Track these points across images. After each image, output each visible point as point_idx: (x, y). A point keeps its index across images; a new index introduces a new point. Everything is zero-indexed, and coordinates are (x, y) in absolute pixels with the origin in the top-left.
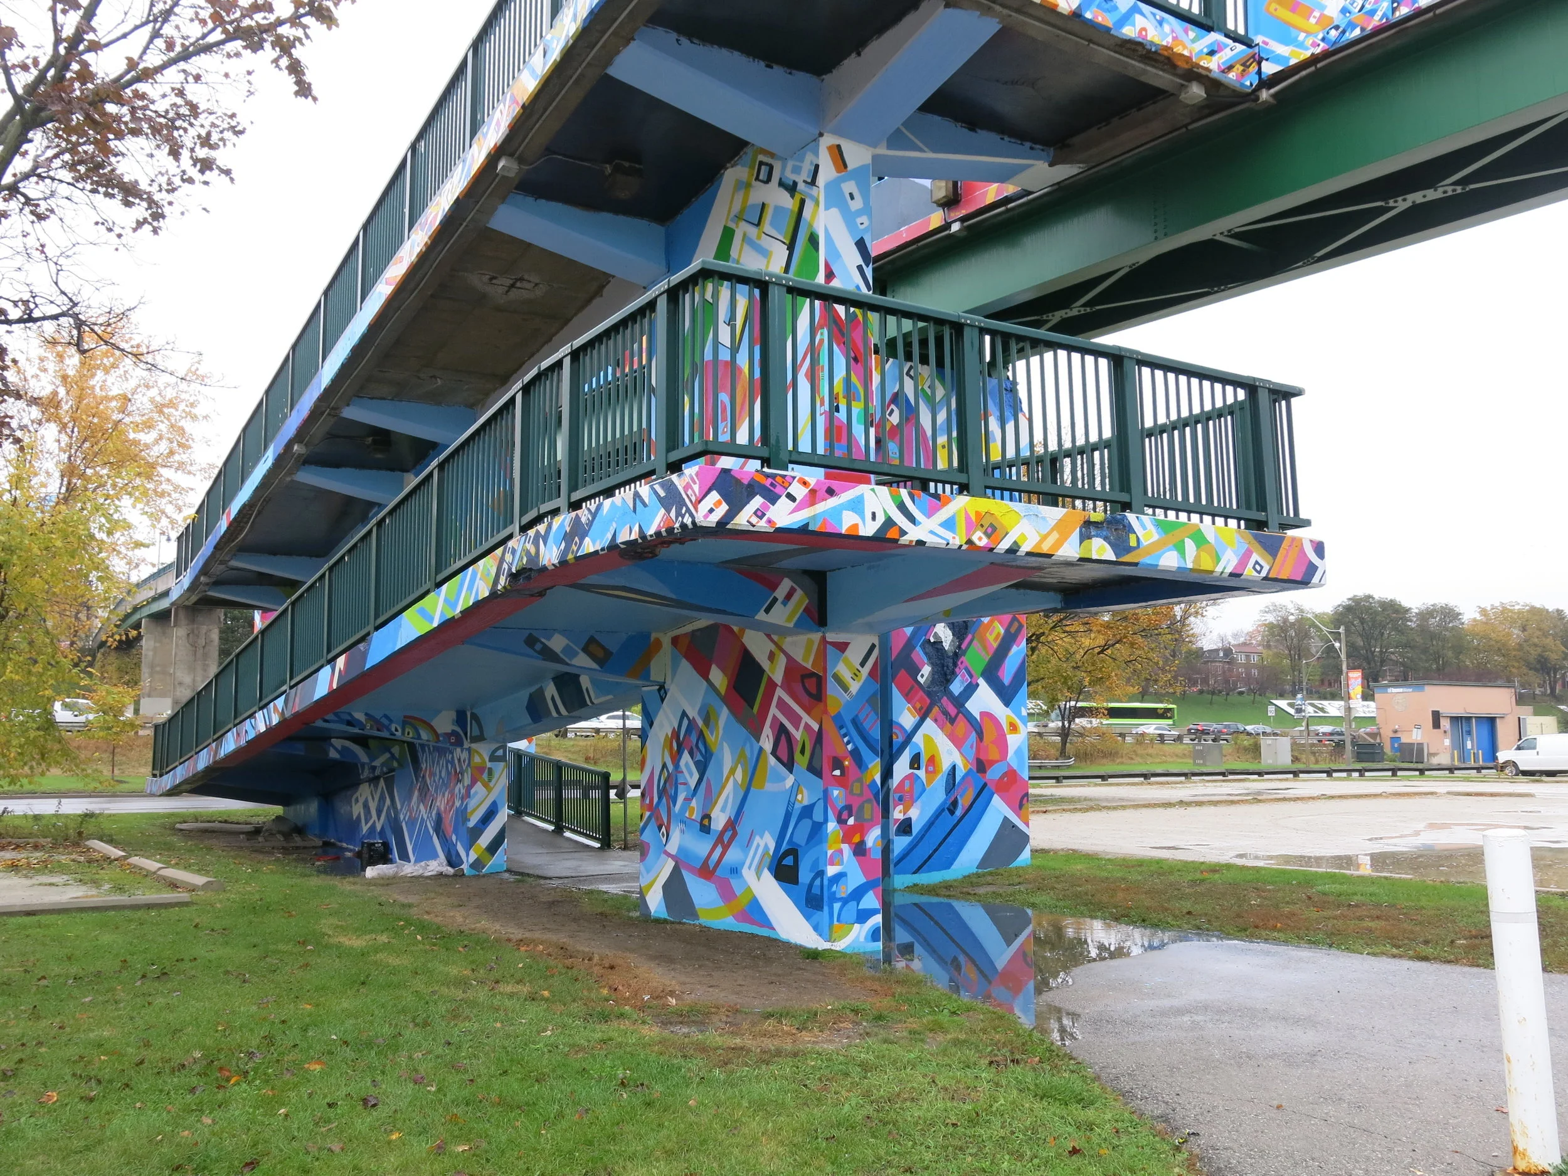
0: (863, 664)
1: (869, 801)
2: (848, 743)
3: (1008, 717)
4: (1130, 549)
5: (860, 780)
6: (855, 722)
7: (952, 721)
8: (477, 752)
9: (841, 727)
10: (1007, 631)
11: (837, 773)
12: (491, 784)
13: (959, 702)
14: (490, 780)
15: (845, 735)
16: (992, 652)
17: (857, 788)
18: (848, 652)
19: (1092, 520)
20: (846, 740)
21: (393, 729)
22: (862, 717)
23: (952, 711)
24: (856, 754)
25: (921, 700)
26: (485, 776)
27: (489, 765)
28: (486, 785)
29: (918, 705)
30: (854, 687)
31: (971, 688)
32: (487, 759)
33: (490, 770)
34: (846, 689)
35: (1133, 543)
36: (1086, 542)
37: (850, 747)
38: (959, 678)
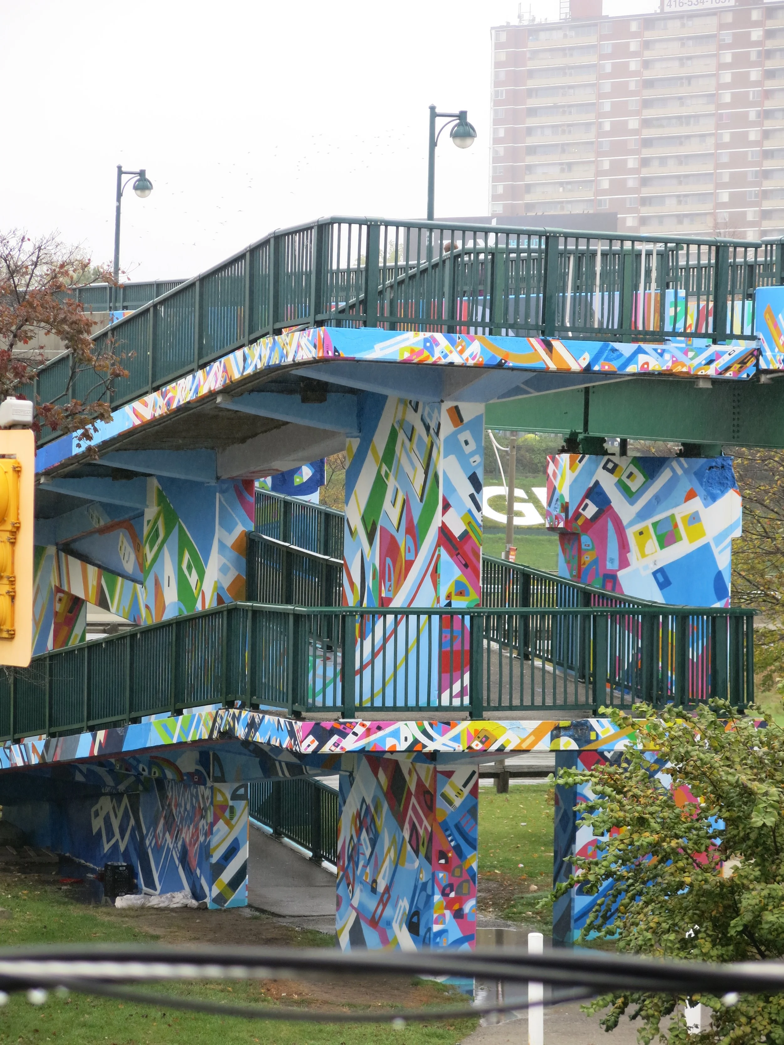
0: (465, 785)
1: (467, 881)
2: (452, 841)
4: (589, 742)
5: (461, 867)
6: (457, 827)
8: (220, 791)
9: (447, 830)
11: (443, 861)
12: (233, 822)
14: (232, 818)
15: (449, 836)
17: (457, 872)
18: (454, 778)
19: (561, 726)
20: (450, 839)
21: (141, 769)
22: (463, 823)
24: (457, 849)
26: (227, 814)
27: (231, 803)
28: (228, 823)
30: (458, 802)
32: (229, 797)
33: (232, 808)
34: (450, 803)
35: (593, 736)
36: (556, 740)
37: (453, 844)
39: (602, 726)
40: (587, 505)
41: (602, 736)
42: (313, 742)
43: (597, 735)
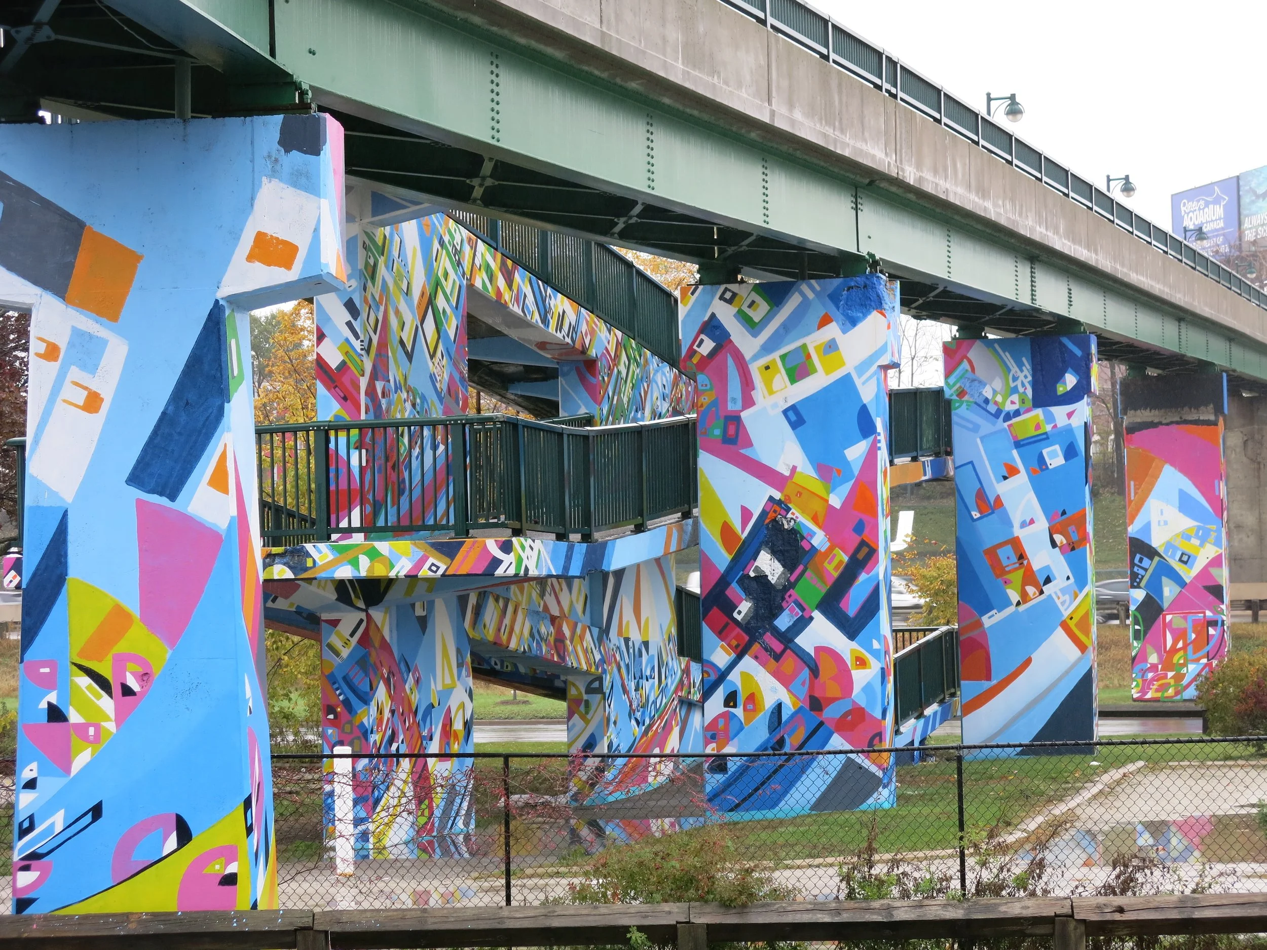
0: (352, 635)
1: (358, 738)
2: (340, 694)
3: (852, 651)
4: (307, 569)
5: (350, 722)
6: (345, 679)
7: (777, 657)
8: (574, 685)
9: (334, 683)
10: (853, 558)
11: (331, 717)
12: (589, 717)
13: (787, 638)
14: (587, 713)
15: (337, 689)
16: (830, 582)
17: (347, 728)
18: (340, 627)
19: (273, 552)
20: (338, 692)
21: (493, 663)
22: (351, 674)
23: (778, 647)
24: (347, 703)
25: (737, 638)
26: (582, 708)
27: (585, 697)
28: (583, 717)
29: (734, 643)
30: (345, 653)
31: (803, 623)
32: (583, 691)
33: (587, 702)
34: (337, 654)
35: (309, 563)
36: (267, 569)
37: (341, 698)
38: (786, 613)
39: (320, 552)
40: (702, 341)
41: (320, 562)
42: (14, 577)
43: (314, 561)
